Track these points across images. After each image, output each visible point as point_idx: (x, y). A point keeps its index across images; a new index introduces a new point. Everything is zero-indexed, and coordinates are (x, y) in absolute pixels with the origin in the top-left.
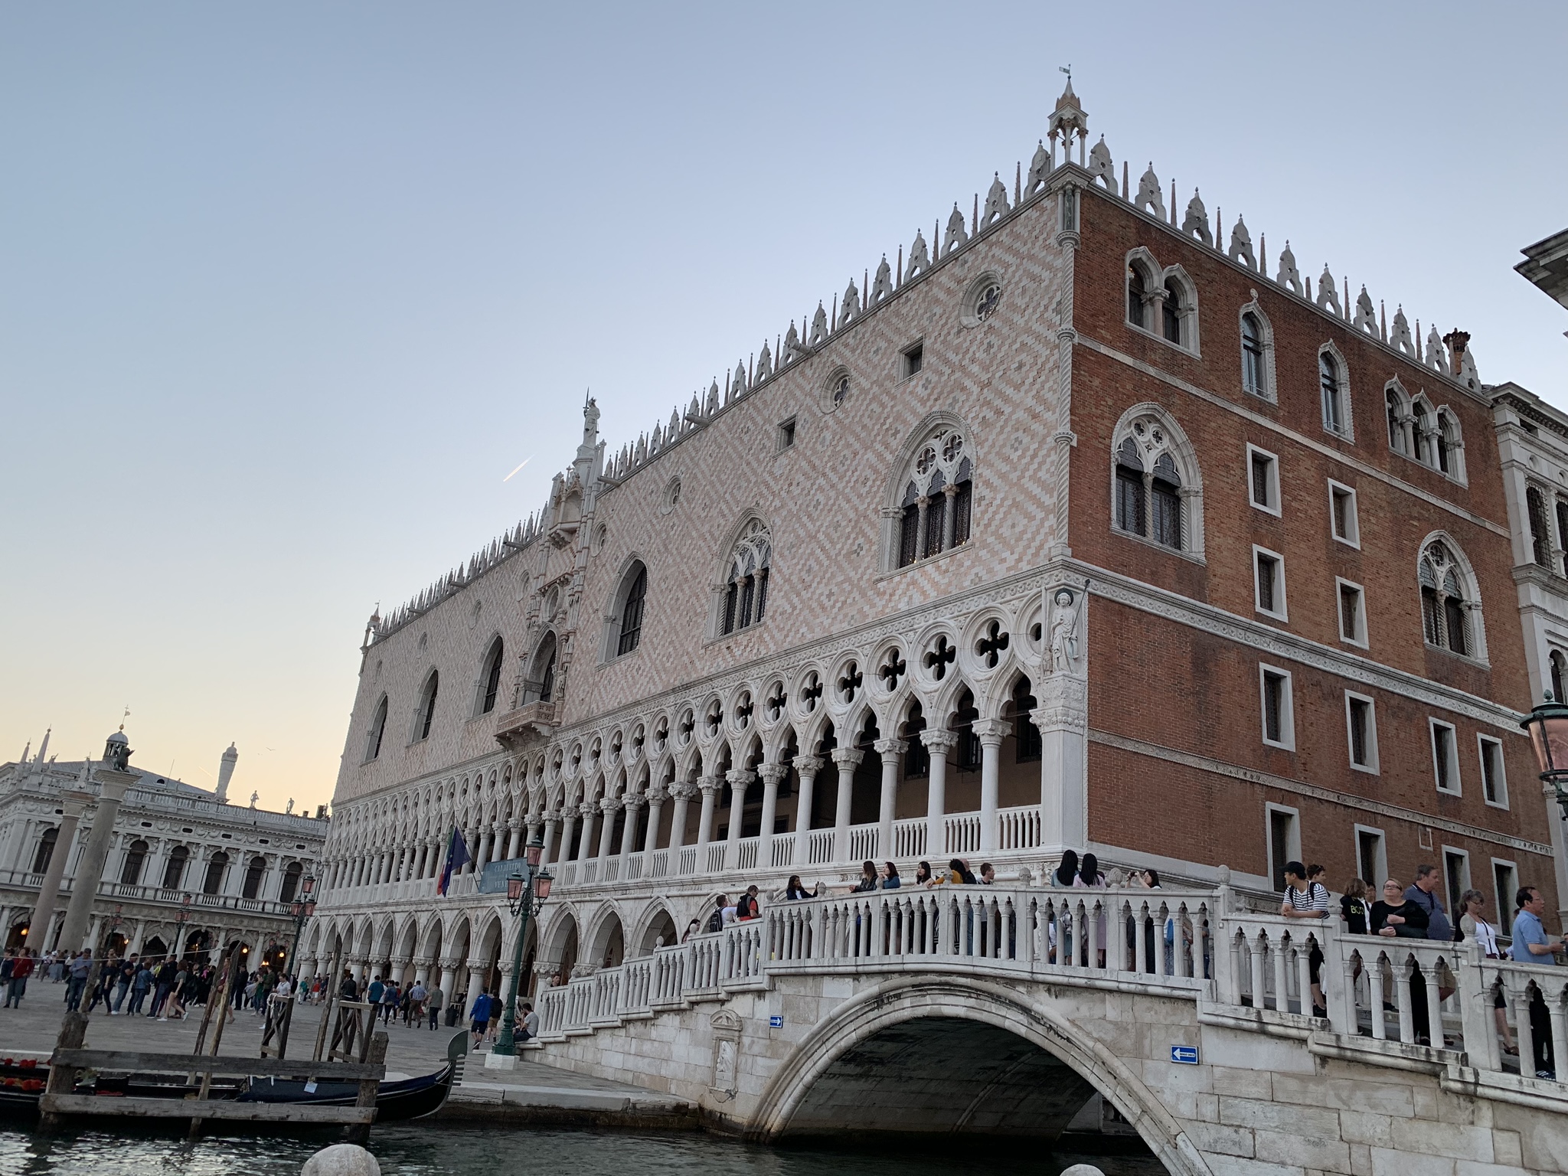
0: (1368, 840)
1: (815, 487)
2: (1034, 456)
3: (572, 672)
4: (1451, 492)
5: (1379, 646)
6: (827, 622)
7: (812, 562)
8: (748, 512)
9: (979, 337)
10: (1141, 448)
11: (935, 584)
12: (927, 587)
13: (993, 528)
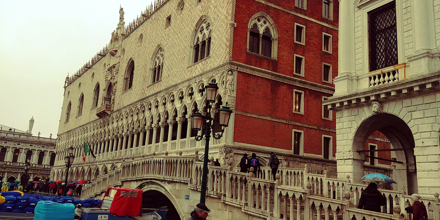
0: (326, 139)
1: (175, 38)
2: (225, 30)
3: (116, 95)
6: (176, 80)
7: (173, 62)
8: (159, 46)
10: (259, 26)
12: (199, 69)
13: (215, 52)
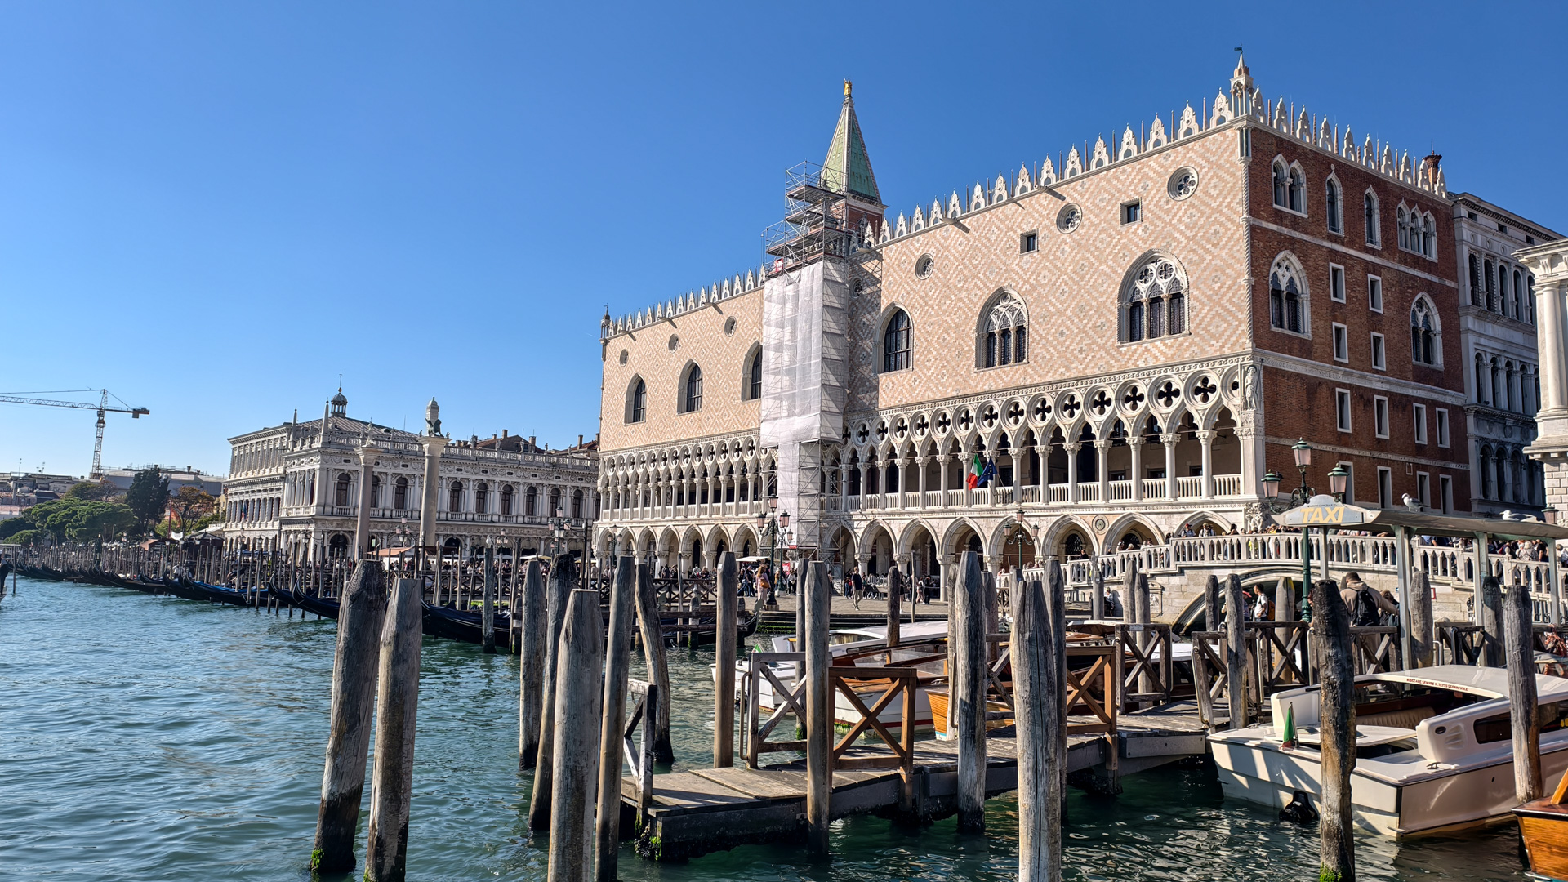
0: (1383, 473)
1: (1060, 281)
2: (1230, 288)
4: (1428, 266)
5: (1391, 367)
6: (1080, 367)
7: (1063, 329)
8: (1001, 289)
9: (1183, 208)
10: (1280, 277)
11: (1164, 354)
12: (1158, 354)
13: (1203, 326)
